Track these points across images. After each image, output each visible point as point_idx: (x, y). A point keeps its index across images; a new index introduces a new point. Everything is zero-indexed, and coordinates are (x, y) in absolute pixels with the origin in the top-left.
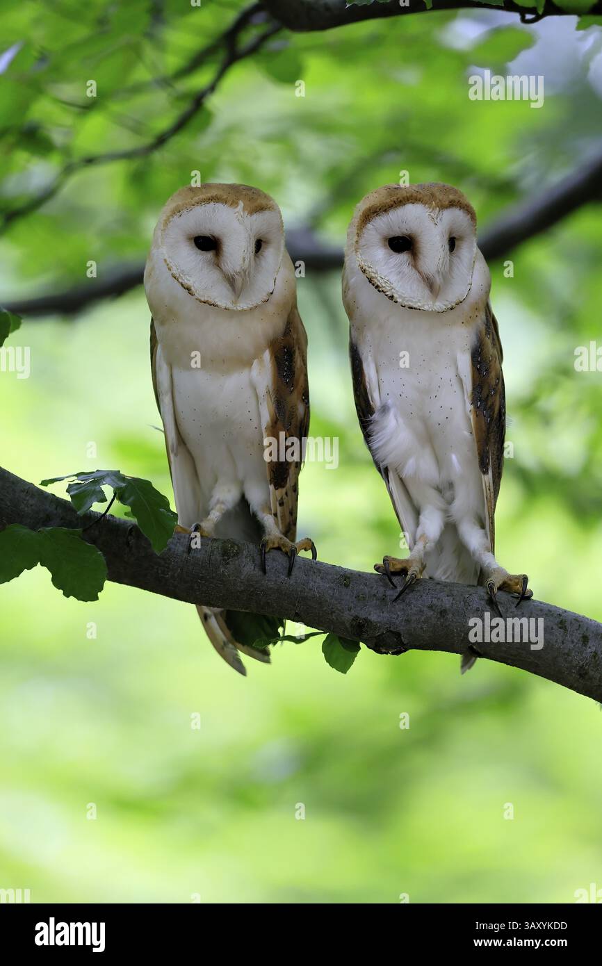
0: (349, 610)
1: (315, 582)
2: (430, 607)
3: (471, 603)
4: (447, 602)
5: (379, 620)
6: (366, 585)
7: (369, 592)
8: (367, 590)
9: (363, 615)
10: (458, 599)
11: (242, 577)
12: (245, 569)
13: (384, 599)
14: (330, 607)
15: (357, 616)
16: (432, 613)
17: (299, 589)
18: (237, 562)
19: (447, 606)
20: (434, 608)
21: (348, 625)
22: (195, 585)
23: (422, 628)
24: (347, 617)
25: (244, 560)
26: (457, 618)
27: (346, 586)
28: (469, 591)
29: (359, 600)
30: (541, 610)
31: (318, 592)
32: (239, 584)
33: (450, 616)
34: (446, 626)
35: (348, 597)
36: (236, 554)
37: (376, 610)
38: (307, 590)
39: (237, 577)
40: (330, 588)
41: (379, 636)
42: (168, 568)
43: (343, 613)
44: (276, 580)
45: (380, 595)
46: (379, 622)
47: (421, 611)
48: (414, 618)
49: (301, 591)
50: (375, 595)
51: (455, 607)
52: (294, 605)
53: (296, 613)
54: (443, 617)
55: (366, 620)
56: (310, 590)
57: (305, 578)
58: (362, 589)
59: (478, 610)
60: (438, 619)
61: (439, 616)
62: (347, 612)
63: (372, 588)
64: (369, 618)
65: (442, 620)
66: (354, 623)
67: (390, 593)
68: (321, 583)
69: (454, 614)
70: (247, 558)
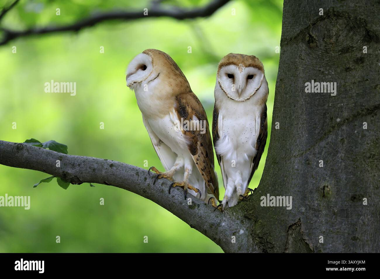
0: (62, 169)
1: (50, 159)
2: (90, 168)
3: (104, 167)
5: (72, 172)
6: (68, 159)
7: (69, 162)
8: (68, 161)
9: (66, 171)
10: (99, 165)
11: (24, 157)
12: (25, 154)
13: (73, 165)
15: (64, 171)
16: (90, 170)
17: (44, 161)
18: (22, 152)
19: (96, 167)
23: (87, 175)
25: (25, 151)
26: (99, 172)
27: (61, 160)
28: (104, 162)
29: (65, 165)
30: (130, 169)
31: (51, 163)
32: (23, 160)
33: (97, 171)
34: (95, 175)
36: (22, 149)
37: (70, 169)
38: (47, 162)
39: (22, 157)
40: (55, 161)
43: (59, 170)
44: (36, 158)
45: (72, 163)
47: (87, 169)
48: (84, 172)
50: (70, 164)
51: (98, 168)
52: (43, 167)
53: (44, 170)
54: (94, 171)
55: (67, 172)
56: (48, 161)
57: (46, 157)
58: (66, 161)
59: (106, 169)
60: (93, 172)
61: (93, 171)
62: (61, 170)
63: (69, 161)
64: (68, 172)
65: (94, 172)
66: (63, 174)
67: (76, 162)
68: (52, 159)
69: (98, 170)
70: (25, 150)
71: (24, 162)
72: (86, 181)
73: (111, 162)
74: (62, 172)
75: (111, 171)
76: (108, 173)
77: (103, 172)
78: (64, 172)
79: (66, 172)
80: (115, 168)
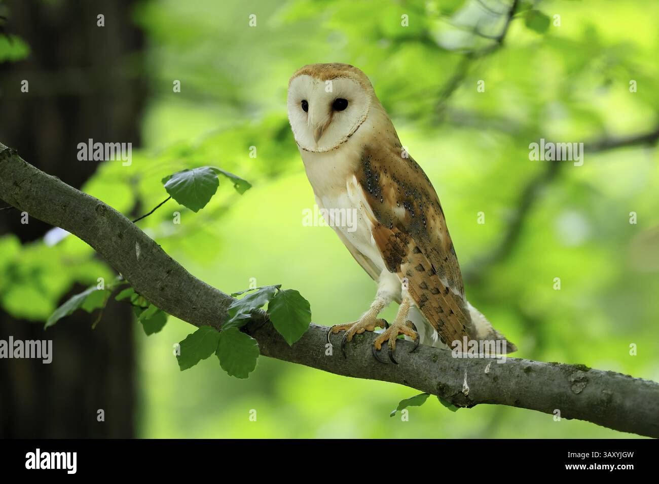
0: (436, 378)
1: (414, 359)
3: (513, 372)
4: (498, 372)
5: (454, 384)
6: (447, 360)
7: (449, 365)
8: (447, 364)
9: (443, 381)
10: (505, 369)
11: (366, 356)
12: (368, 351)
13: (457, 370)
14: (424, 376)
15: (440, 382)
16: (488, 379)
17: (403, 364)
18: (362, 347)
19: (498, 374)
20: (489, 376)
21: (435, 388)
22: (338, 363)
23: (482, 390)
24: (434, 382)
25: (367, 345)
26: (505, 382)
27: (435, 361)
28: (514, 364)
29: (442, 371)
31: (416, 367)
32: (364, 362)
33: (500, 381)
34: (498, 388)
35: (435, 370)
36: (362, 342)
37: (452, 377)
38: (409, 365)
39: (362, 357)
40: (424, 363)
41: (454, 395)
42: (319, 352)
43: (432, 380)
45: (455, 368)
46: (454, 386)
47: (482, 378)
48: (477, 383)
49: (405, 366)
50: (452, 368)
51: (503, 374)
52: (402, 375)
53: (404, 381)
54: (495, 381)
56: (411, 365)
57: (408, 357)
58: (445, 363)
59: (518, 376)
60: (493, 383)
61: (493, 381)
62: (434, 380)
63: (451, 363)
64: (447, 383)
65: (495, 384)
66: (438, 387)
67: (462, 365)
68: (418, 360)
69: (502, 379)
70: (369, 344)
71: (366, 367)
72: (481, 400)
73: (527, 364)
74: (437, 383)
75: (527, 381)
76: (522, 385)
77: (512, 384)
78: (439, 384)
79: (443, 384)
80: (534, 375)
